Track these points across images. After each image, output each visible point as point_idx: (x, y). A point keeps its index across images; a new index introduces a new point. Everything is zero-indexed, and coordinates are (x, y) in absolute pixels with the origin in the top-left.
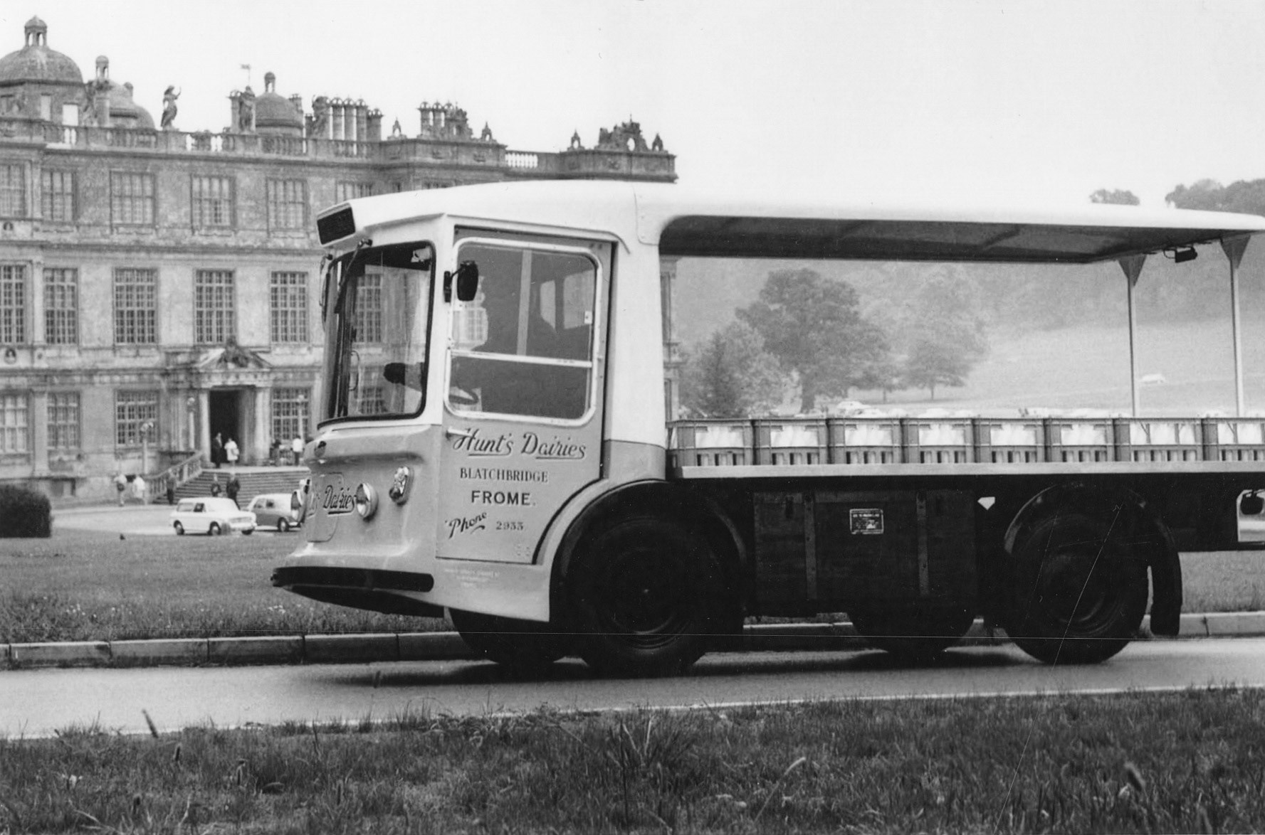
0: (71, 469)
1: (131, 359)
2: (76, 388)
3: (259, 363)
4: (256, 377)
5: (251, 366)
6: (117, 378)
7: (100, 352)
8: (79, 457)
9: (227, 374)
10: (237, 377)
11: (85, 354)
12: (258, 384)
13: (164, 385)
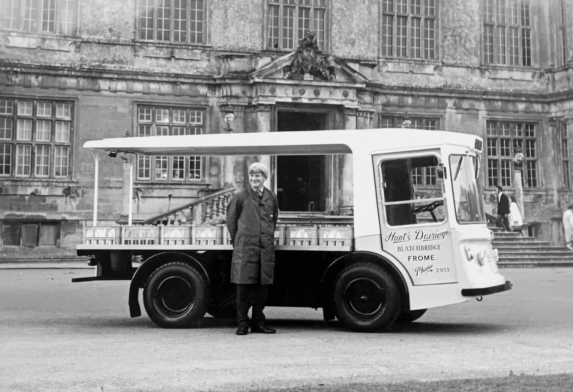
0: (54, 208)
1: (163, 62)
2: (69, 93)
3: (350, 77)
4: (346, 95)
5: (339, 78)
6: (138, 86)
7: (113, 48)
8: (67, 192)
9: (302, 88)
10: (317, 93)
11: (86, 50)
12: (347, 104)
13: (214, 101)
